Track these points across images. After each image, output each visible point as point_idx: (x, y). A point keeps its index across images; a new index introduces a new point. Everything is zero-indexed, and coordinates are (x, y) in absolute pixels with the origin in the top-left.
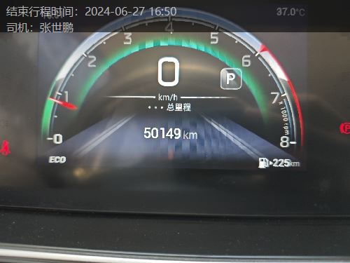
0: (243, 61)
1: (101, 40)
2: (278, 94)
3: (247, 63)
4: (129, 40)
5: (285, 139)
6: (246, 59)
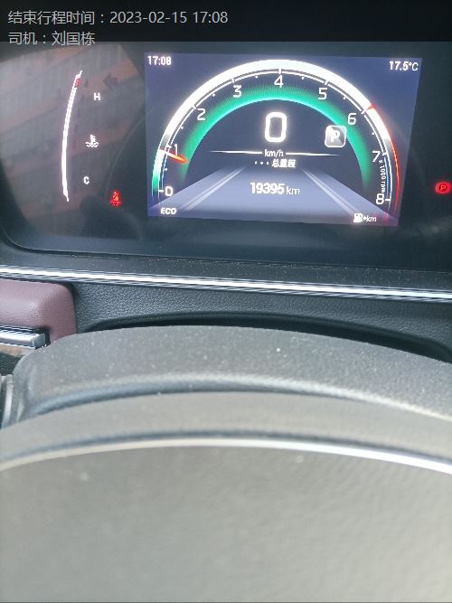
0: (349, 118)
1: (210, 92)
2: (379, 152)
3: (352, 121)
4: (238, 94)
5: (381, 197)
6: (352, 116)
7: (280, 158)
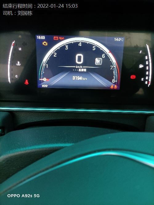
7: (81, 68)
